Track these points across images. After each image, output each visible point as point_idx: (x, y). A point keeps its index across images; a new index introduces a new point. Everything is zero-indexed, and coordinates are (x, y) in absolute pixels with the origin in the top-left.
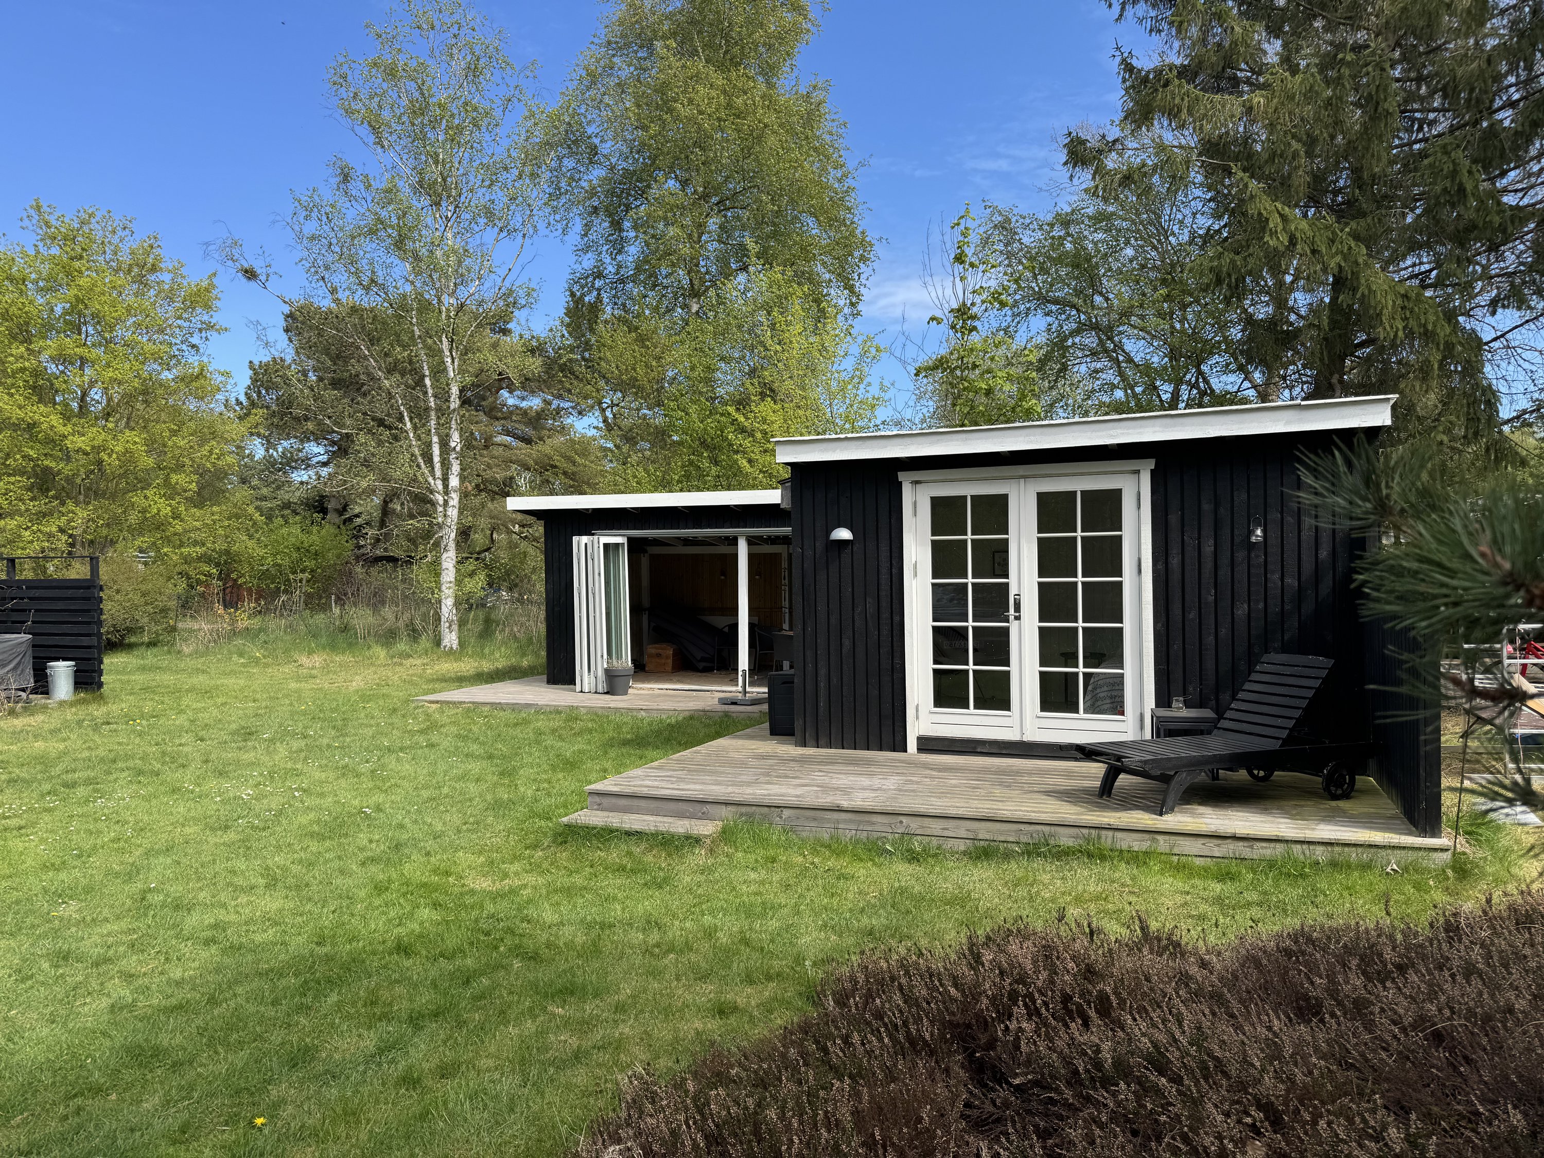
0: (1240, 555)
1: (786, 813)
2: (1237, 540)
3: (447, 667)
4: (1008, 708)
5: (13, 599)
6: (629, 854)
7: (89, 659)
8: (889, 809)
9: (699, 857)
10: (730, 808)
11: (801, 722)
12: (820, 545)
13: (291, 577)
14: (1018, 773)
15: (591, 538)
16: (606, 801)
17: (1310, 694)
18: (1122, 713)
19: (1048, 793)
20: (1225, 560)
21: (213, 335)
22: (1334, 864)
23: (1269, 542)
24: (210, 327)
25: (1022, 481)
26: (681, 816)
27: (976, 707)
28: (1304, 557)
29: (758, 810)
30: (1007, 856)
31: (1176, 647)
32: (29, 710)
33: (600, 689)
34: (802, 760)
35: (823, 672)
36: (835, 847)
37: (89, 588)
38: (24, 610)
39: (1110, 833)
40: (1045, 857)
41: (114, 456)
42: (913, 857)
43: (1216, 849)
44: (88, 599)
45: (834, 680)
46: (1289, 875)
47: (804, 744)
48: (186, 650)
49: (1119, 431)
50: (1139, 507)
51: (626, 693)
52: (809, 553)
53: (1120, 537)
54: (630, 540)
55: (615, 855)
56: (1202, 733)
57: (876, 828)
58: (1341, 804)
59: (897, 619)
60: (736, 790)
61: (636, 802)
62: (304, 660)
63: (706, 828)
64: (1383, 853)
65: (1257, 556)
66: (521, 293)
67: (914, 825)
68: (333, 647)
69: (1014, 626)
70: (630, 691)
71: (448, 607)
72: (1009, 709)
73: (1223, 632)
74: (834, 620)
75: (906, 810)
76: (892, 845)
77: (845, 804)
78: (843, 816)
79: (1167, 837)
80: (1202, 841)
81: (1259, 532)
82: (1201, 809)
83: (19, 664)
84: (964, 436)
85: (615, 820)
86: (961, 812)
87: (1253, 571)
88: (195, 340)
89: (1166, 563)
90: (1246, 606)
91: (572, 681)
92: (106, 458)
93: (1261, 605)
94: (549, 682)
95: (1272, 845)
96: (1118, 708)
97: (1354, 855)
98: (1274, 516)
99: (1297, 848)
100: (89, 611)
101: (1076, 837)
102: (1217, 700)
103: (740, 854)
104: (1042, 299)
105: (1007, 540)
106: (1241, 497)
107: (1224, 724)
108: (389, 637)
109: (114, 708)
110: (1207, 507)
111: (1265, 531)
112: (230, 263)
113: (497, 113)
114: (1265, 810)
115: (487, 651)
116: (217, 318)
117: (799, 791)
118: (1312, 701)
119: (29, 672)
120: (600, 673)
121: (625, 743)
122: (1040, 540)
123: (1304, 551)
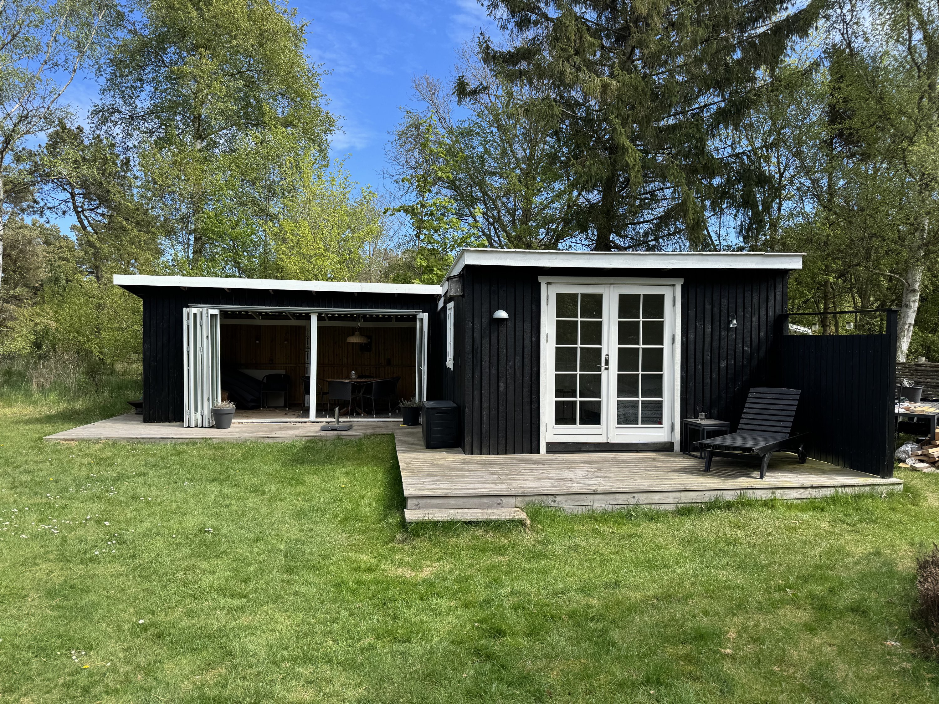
0: (724, 334)
1: (559, 498)
2: (722, 326)
8: (626, 490)
9: (526, 534)
10: (518, 499)
11: (470, 439)
12: (485, 321)
16: (422, 502)
17: (795, 408)
20: (716, 337)
22: (858, 496)
23: (739, 327)
25: (612, 286)
27: (582, 424)
30: (699, 511)
31: (691, 385)
33: (206, 425)
35: (485, 405)
42: (650, 519)
45: (493, 411)
47: (472, 453)
50: (674, 306)
52: (478, 326)
53: (663, 322)
57: (616, 502)
59: (535, 369)
61: (447, 501)
65: (732, 335)
67: (642, 498)
69: (604, 373)
70: (232, 425)
72: (599, 424)
73: (714, 376)
74: (493, 371)
75: (636, 489)
76: (634, 512)
78: (597, 497)
81: (735, 322)
87: (729, 343)
89: (688, 338)
90: (725, 362)
91: (182, 420)
93: (733, 362)
94: (145, 420)
95: (829, 489)
96: (658, 420)
98: (740, 313)
101: (734, 496)
102: (710, 413)
105: (601, 322)
106: (725, 302)
107: (742, 426)
110: (708, 307)
120: (207, 412)
123: (753, 333)
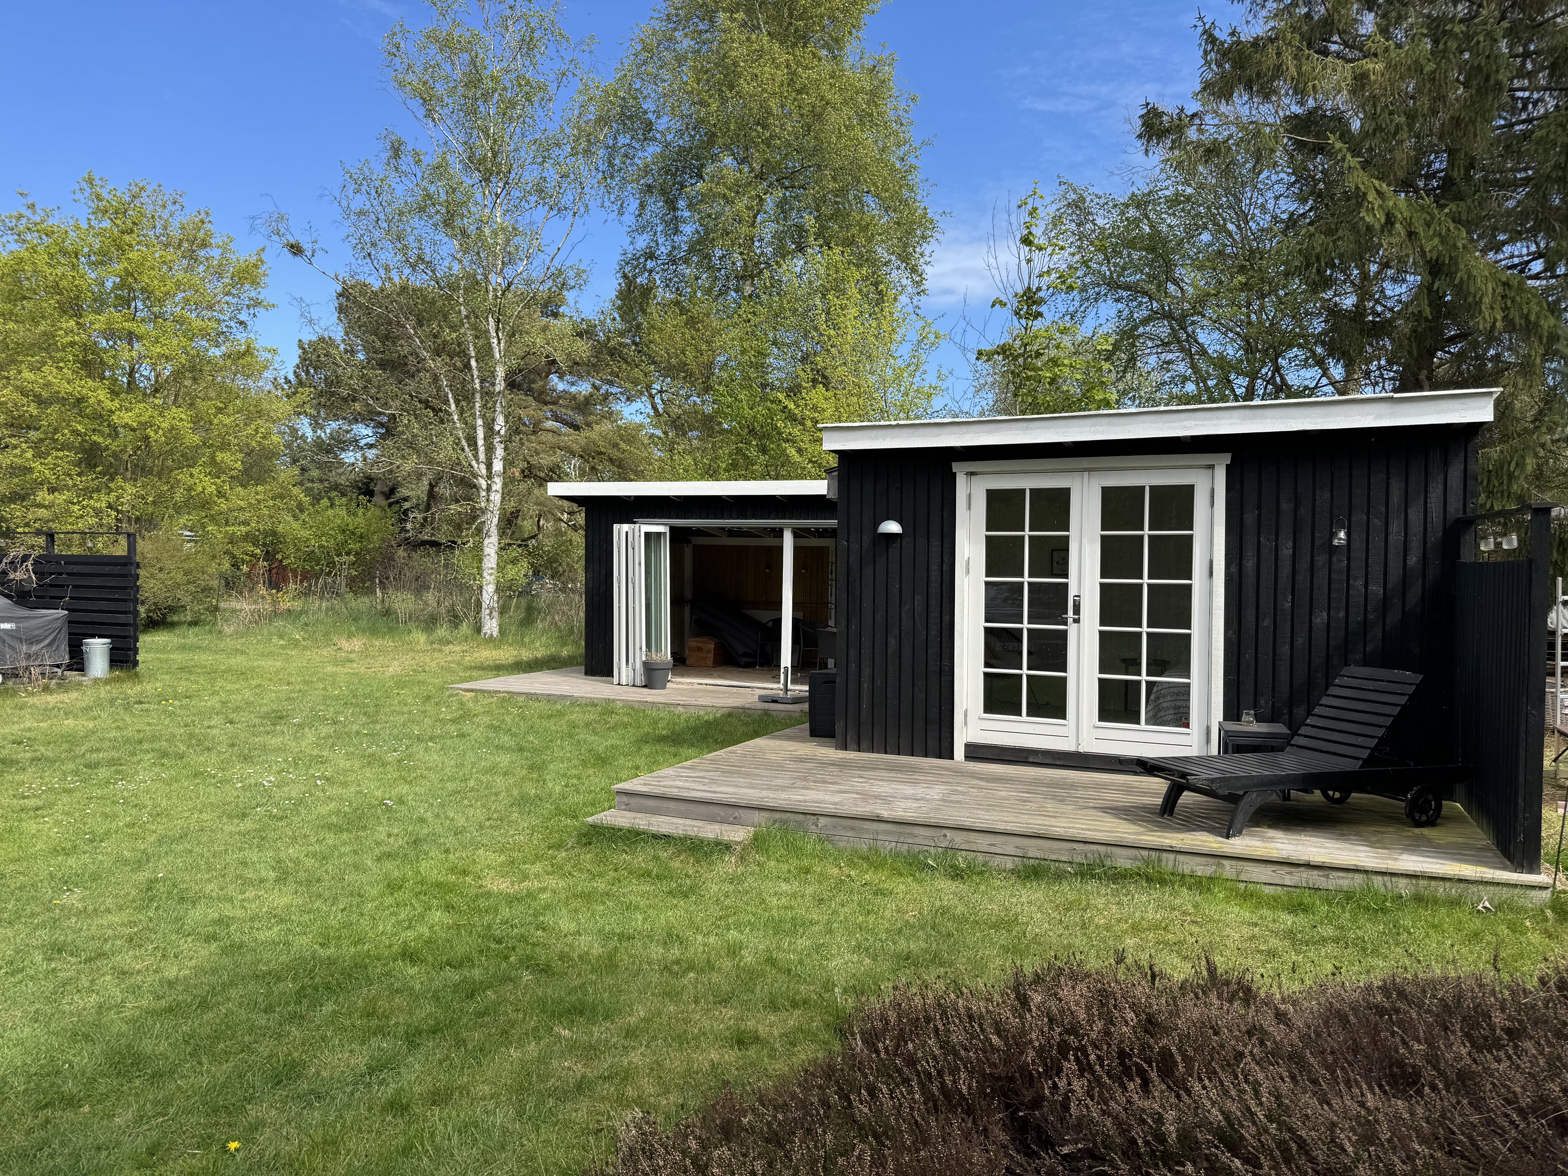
0: (1321, 559)
1: (822, 821)
2: (1318, 543)
3: (487, 655)
4: (1063, 716)
5: (51, 574)
6: (656, 858)
7: (125, 637)
8: (933, 821)
9: (729, 865)
10: (763, 814)
11: (842, 723)
12: (867, 538)
13: (336, 559)
14: (1073, 786)
15: (632, 526)
16: (634, 801)
17: (1395, 711)
18: (1187, 725)
19: (1105, 810)
20: (1304, 565)
21: (260, 311)
22: (1418, 899)
23: (1354, 545)
24: (257, 303)
25: (1086, 474)
26: (712, 819)
27: (1028, 715)
28: (1391, 563)
29: (792, 816)
30: (1059, 876)
31: (1248, 656)
32: (63, 686)
33: (638, 683)
34: (842, 765)
35: (866, 672)
36: (873, 860)
37: (126, 565)
38: (62, 586)
39: (1172, 856)
40: (1100, 879)
41: (161, 432)
42: (957, 874)
43: (1288, 877)
44: (125, 576)
45: (879, 682)
46: (1367, 909)
47: (845, 748)
48: (228, 630)
49: (1193, 422)
50: (1212, 505)
51: (664, 687)
52: (855, 546)
53: (1191, 537)
54: (673, 529)
55: (640, 859)
56: (1273, 749)
57: (917, 841)
58: (1426, 831)
59: (946, 618)
60: (771, 795)
61: (665, 804)
62: (344, 644)
63: (738, 834)
64: (1473, 888)
65: (1339, 561)
66: (571, 274)
67: (959, 839)
68: (374, 631)
69: (1072, 629)
70: (669, 685)
71: (489, 594)
72: (1064, 718)
73: (1300, 641)
74: (880, 618)
75: (950, 823)
76: (935, 860)
77: (885, 814)
78: (883, 826)
79: (1234, 863)
80: (1271, 868)
81: (1342, 535)
82: (1271, 833)
83: (54, 640)
84: (1024, 424)
85: (642, 822)
86: (1010, 827)
87: (1334, 576)
88: (243, 317)
89: (1240, 566)
90: (1325, 614)
91: (610, 674)
92: (152, 434)
93: (1342, 614)
94: (586, 673)
95: (1350, 875)
96: (1181, 719)
97: (1441, 889)
98: (1359, 517)
99: (1378, 880)
100: (125, 588)
101: (1135, 859)
102: (1291, 713)
103: (772, 863)
104: (1113, 285)
105: (1068, 537)
106: (1323, 496)
107: (1298, 740)
108: (430, 623)
109: (149, 687)
110: (1286, 506)
111: (1348, 534)
112: (275, 238)
113: (552, 88)
114: (1342, 836)
115: (526, 640)
116: (265, 294)
117: (837, 798)
118: (1397, 719)
119: (64, 648)
120: (639, 666)
121: (661, 739)
122: (1103, 538)
123: (1391, 556)
